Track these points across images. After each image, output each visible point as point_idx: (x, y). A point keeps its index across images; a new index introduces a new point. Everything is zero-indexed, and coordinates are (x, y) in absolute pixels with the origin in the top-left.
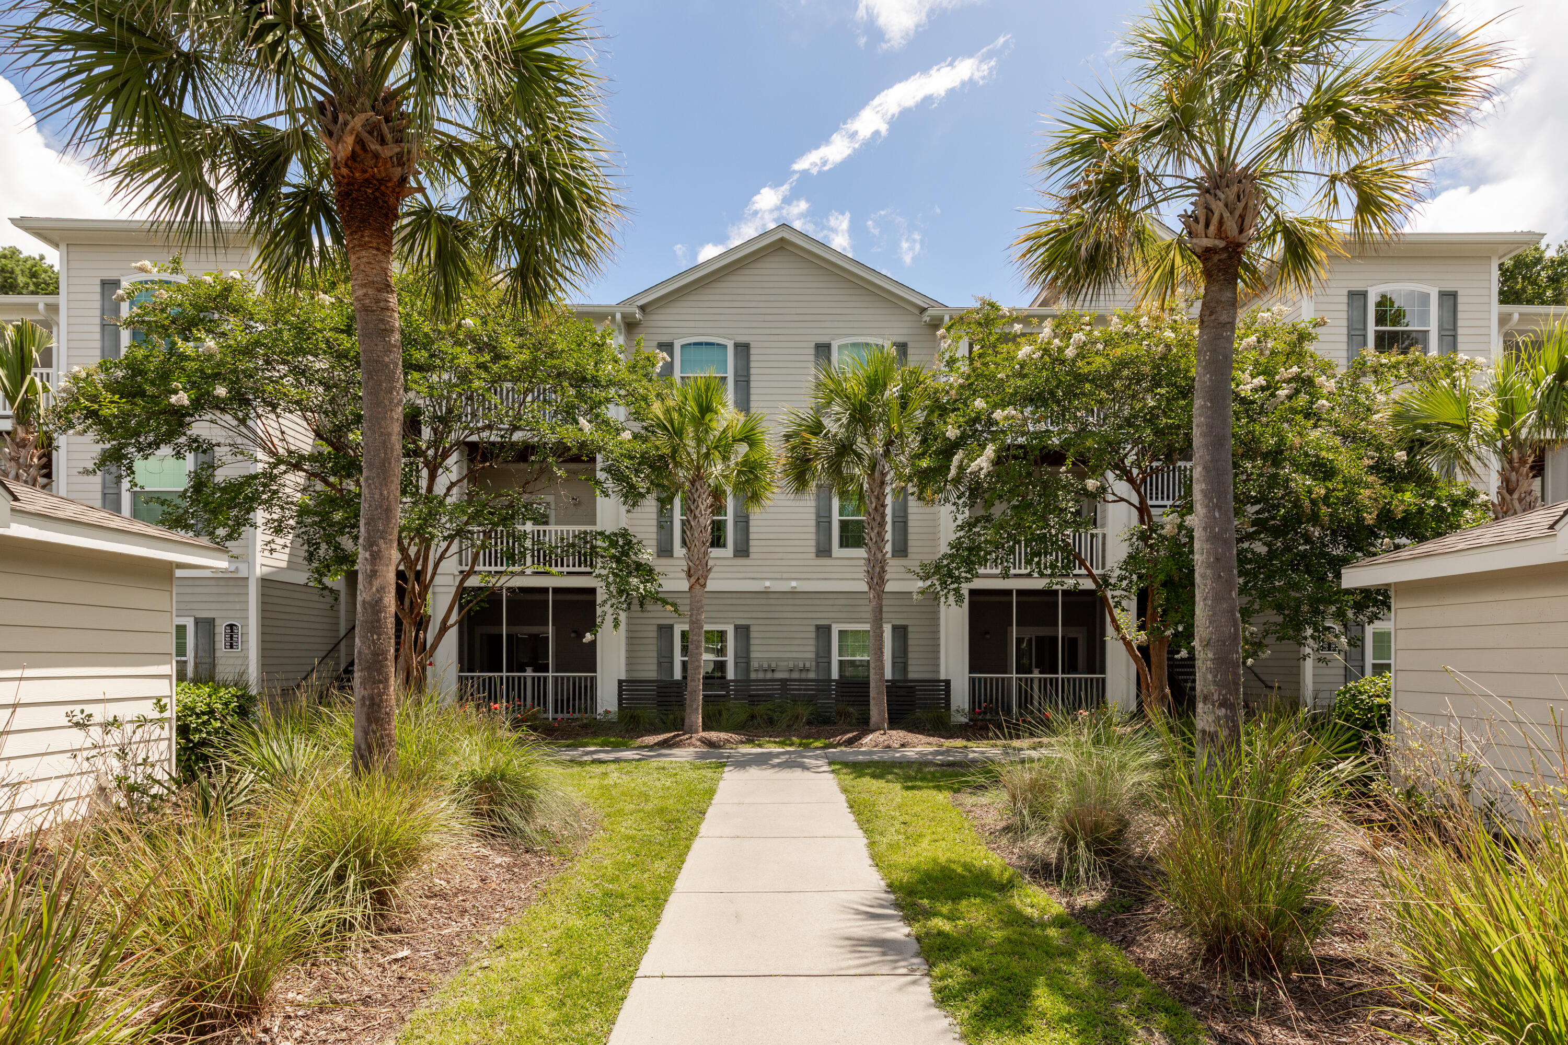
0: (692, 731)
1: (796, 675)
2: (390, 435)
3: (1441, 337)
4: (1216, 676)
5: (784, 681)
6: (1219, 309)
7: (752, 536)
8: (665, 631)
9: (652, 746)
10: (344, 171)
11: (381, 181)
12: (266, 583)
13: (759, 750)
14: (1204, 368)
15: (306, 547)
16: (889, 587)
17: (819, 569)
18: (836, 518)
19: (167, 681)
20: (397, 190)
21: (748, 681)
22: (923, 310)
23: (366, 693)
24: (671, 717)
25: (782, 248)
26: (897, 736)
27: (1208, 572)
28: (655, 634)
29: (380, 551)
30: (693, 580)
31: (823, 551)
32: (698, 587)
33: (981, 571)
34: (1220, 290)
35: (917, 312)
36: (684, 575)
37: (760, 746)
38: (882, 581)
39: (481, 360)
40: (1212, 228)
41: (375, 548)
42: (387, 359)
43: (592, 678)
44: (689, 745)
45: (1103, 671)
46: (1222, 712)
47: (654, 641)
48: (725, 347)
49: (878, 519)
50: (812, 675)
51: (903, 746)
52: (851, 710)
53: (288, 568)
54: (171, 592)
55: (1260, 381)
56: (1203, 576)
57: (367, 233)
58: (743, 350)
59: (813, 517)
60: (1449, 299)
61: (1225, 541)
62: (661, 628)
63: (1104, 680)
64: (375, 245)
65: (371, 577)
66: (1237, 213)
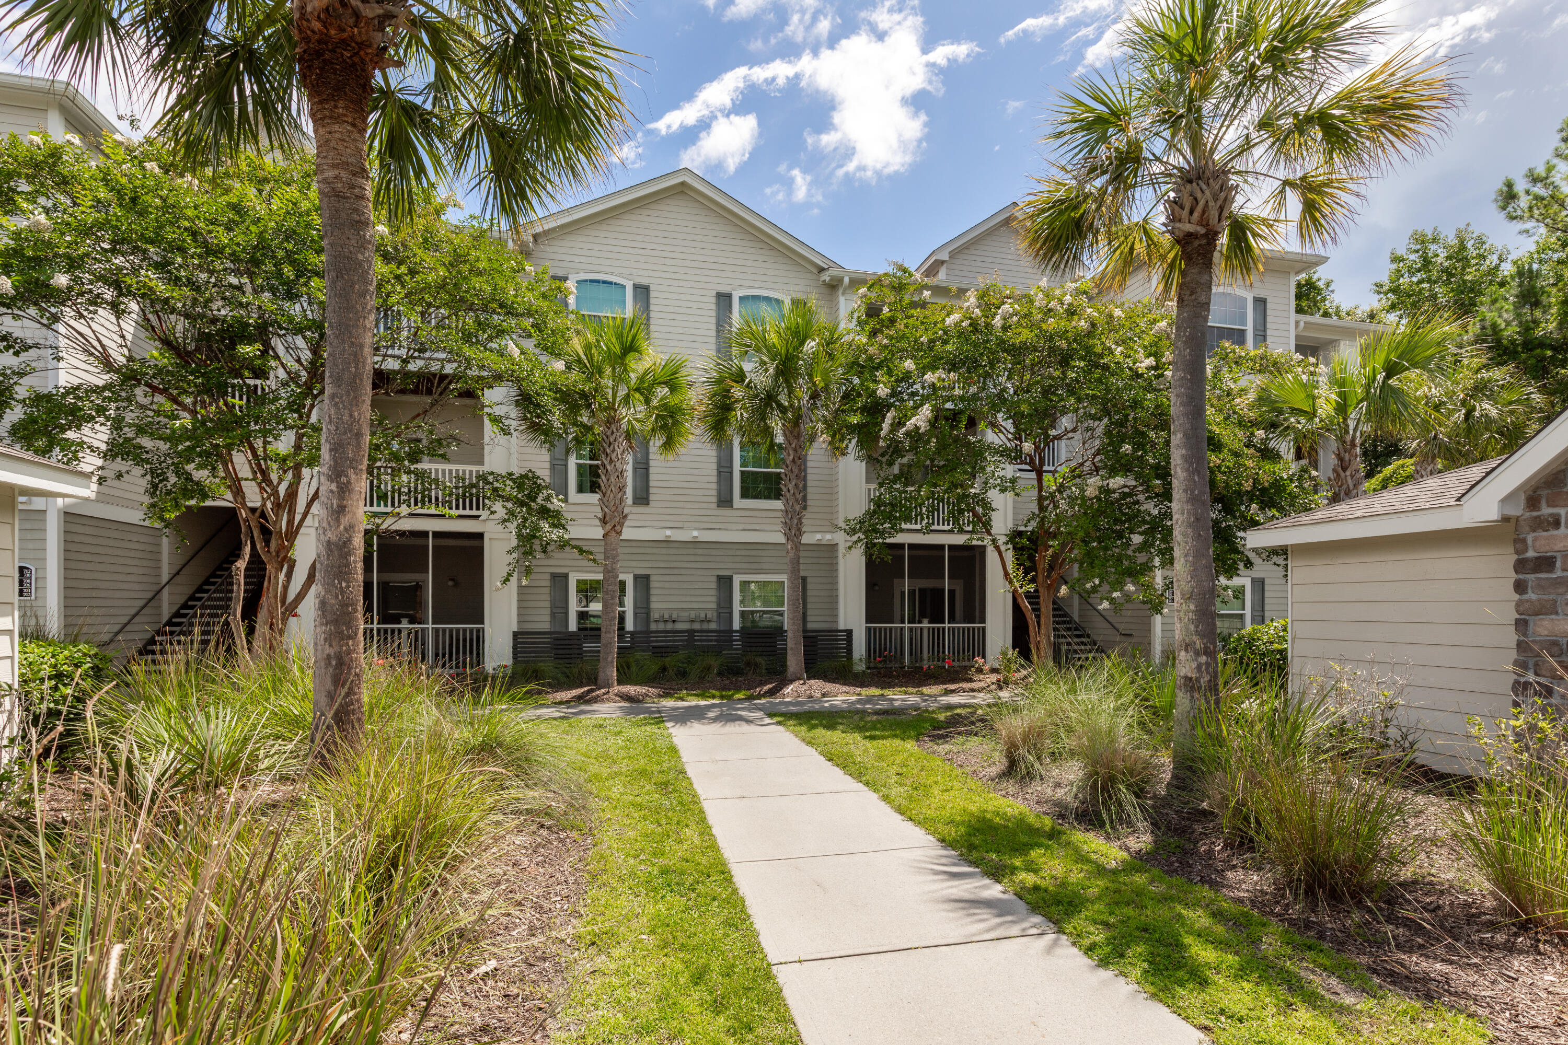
0: (609, 686)
1: (697, 626)
2: (362, 346)
3: (1255, 336)
4: (1197, 627)
5: (691, 632)
6: (1199, 290)
7: (652, 484)
8: (559, 580)
9: (568, 702)
10: (316, 25)
11: (362, 45)
12: (69, 516)
13: (680, 704)
14: (1185, 343)
15: (148, 477)
16: (806, 539)
17: (721, 520)
18: (737, 468)
19: (7, 638)
20: (376, 59)
21: (648, 632)
22: (821, 270)
23: (332, 652)
24: (576, 670)
25: (682, 192)
26: (817, 686)
27: (1189, 531)
28: (548, 584)
29: (349, 482)
30: (608, 527)
31: (725, 501)
32: (614, 534)
33: (904, 526)
34: (1200, 273)
35: (816, 271)
36: (597, 522)
37: (682, 699)
38: (800, 532)
39: (399, 272)
40: (1196, 215)
41: (343, 479)
42: (360, 257)
43: (478, 630)
44: (608, 700)
45: (983, 620)
46: (1203, 659)
47: (547, 590)
48: (624, 287)
49: (796, 471)
50: (713, 626)
51: (824, 695)
52: (759, 660)
53: (96, 501)
54: (13, 525)
55: (1151, 361)
56: (1184, 535)
57: (341, 104)
58: (642, 292)
59: (715, 466)
60: (1261, 303)
61: (1204, 503)
62: (554, 576)
63: (984, 629)
64: (350, 119)
65: (338, 513)
66: (1219, 203)
